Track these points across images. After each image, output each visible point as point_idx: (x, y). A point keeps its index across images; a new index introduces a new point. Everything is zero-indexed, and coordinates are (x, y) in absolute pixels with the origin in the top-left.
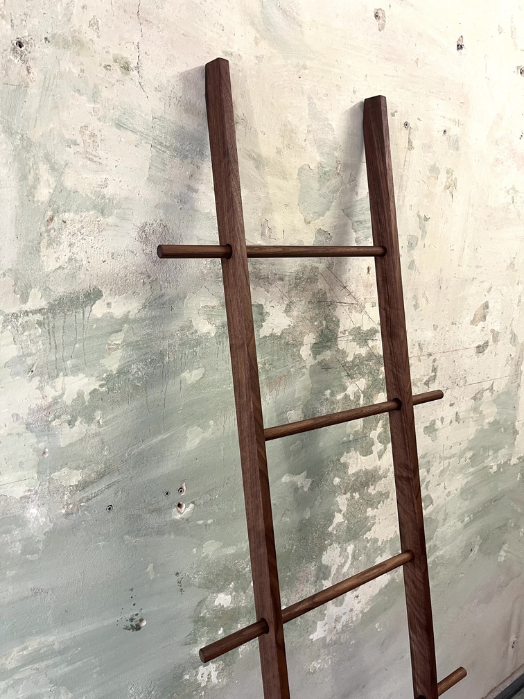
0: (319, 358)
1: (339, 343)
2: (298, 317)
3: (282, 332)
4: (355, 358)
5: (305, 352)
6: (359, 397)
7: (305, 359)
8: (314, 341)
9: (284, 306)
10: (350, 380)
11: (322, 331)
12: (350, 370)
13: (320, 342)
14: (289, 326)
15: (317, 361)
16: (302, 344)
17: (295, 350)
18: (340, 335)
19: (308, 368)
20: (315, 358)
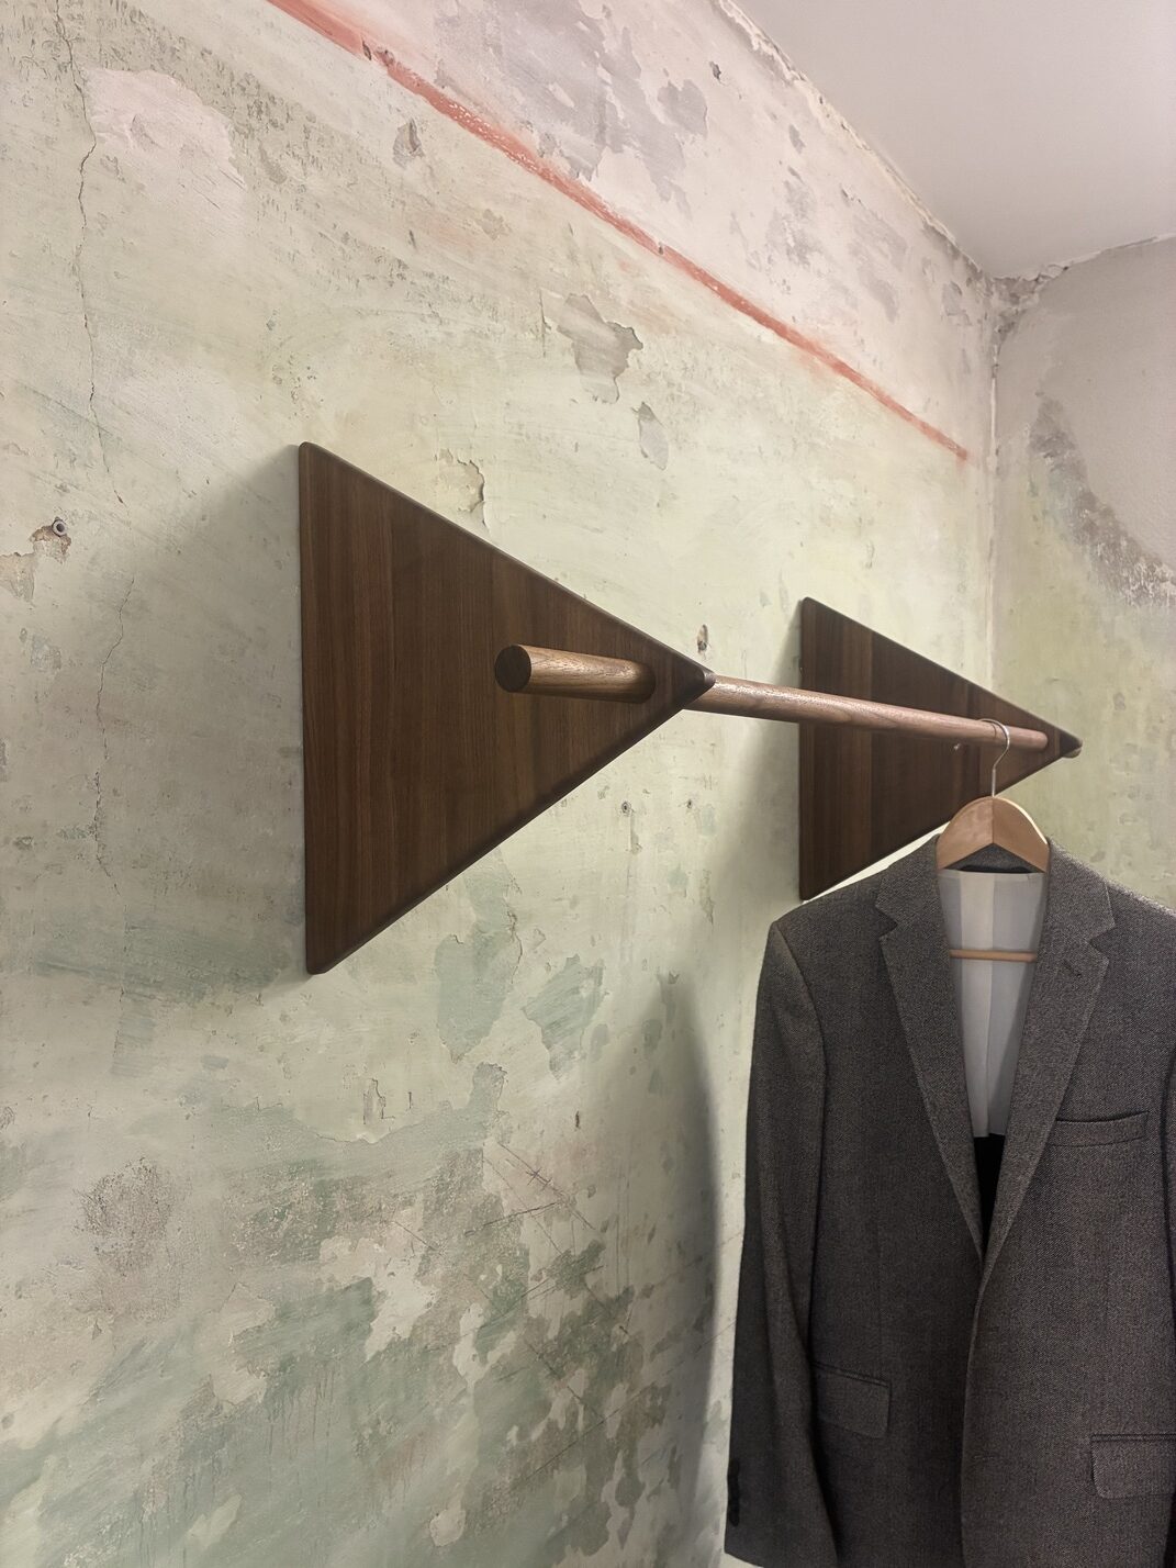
0: (493, 1356)
1: (530, 1304)
2: (444, 1278)
3: (415, 1328)
4: (563, 1325)
5: (463, 1356)
6: (575, 1415)
7: (462, 1373)
8: (479, 1322)
9: (416, 1263)
10: (556, 1383)
11: (495, 1293)
12: (554, 1360)
13: (494, 1318)
14: (429, 1305)
15: (488, 1367)
16: (455, 1339)
17: (441, 1360)
18: (531, 1284)
19: (471, 1390)
20: (484, 1361)
